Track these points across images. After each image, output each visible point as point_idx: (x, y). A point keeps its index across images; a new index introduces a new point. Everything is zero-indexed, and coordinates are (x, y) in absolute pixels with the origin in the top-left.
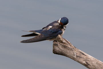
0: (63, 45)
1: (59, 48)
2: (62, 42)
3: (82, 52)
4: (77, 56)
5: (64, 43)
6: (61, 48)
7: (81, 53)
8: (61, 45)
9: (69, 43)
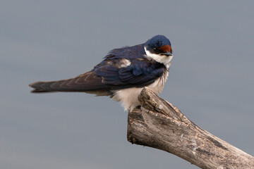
0: (157, 118)
1: (146, 126)
2: (154, 107)
3: (216, 138)
4: (199, 150)
5: (161, 112)
6: (153, 127)
7: (212, 140)
8: (153, 117)
9: (177, 111)
